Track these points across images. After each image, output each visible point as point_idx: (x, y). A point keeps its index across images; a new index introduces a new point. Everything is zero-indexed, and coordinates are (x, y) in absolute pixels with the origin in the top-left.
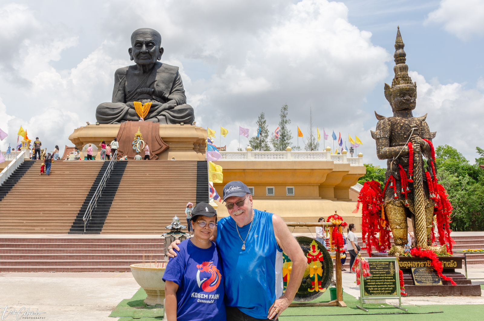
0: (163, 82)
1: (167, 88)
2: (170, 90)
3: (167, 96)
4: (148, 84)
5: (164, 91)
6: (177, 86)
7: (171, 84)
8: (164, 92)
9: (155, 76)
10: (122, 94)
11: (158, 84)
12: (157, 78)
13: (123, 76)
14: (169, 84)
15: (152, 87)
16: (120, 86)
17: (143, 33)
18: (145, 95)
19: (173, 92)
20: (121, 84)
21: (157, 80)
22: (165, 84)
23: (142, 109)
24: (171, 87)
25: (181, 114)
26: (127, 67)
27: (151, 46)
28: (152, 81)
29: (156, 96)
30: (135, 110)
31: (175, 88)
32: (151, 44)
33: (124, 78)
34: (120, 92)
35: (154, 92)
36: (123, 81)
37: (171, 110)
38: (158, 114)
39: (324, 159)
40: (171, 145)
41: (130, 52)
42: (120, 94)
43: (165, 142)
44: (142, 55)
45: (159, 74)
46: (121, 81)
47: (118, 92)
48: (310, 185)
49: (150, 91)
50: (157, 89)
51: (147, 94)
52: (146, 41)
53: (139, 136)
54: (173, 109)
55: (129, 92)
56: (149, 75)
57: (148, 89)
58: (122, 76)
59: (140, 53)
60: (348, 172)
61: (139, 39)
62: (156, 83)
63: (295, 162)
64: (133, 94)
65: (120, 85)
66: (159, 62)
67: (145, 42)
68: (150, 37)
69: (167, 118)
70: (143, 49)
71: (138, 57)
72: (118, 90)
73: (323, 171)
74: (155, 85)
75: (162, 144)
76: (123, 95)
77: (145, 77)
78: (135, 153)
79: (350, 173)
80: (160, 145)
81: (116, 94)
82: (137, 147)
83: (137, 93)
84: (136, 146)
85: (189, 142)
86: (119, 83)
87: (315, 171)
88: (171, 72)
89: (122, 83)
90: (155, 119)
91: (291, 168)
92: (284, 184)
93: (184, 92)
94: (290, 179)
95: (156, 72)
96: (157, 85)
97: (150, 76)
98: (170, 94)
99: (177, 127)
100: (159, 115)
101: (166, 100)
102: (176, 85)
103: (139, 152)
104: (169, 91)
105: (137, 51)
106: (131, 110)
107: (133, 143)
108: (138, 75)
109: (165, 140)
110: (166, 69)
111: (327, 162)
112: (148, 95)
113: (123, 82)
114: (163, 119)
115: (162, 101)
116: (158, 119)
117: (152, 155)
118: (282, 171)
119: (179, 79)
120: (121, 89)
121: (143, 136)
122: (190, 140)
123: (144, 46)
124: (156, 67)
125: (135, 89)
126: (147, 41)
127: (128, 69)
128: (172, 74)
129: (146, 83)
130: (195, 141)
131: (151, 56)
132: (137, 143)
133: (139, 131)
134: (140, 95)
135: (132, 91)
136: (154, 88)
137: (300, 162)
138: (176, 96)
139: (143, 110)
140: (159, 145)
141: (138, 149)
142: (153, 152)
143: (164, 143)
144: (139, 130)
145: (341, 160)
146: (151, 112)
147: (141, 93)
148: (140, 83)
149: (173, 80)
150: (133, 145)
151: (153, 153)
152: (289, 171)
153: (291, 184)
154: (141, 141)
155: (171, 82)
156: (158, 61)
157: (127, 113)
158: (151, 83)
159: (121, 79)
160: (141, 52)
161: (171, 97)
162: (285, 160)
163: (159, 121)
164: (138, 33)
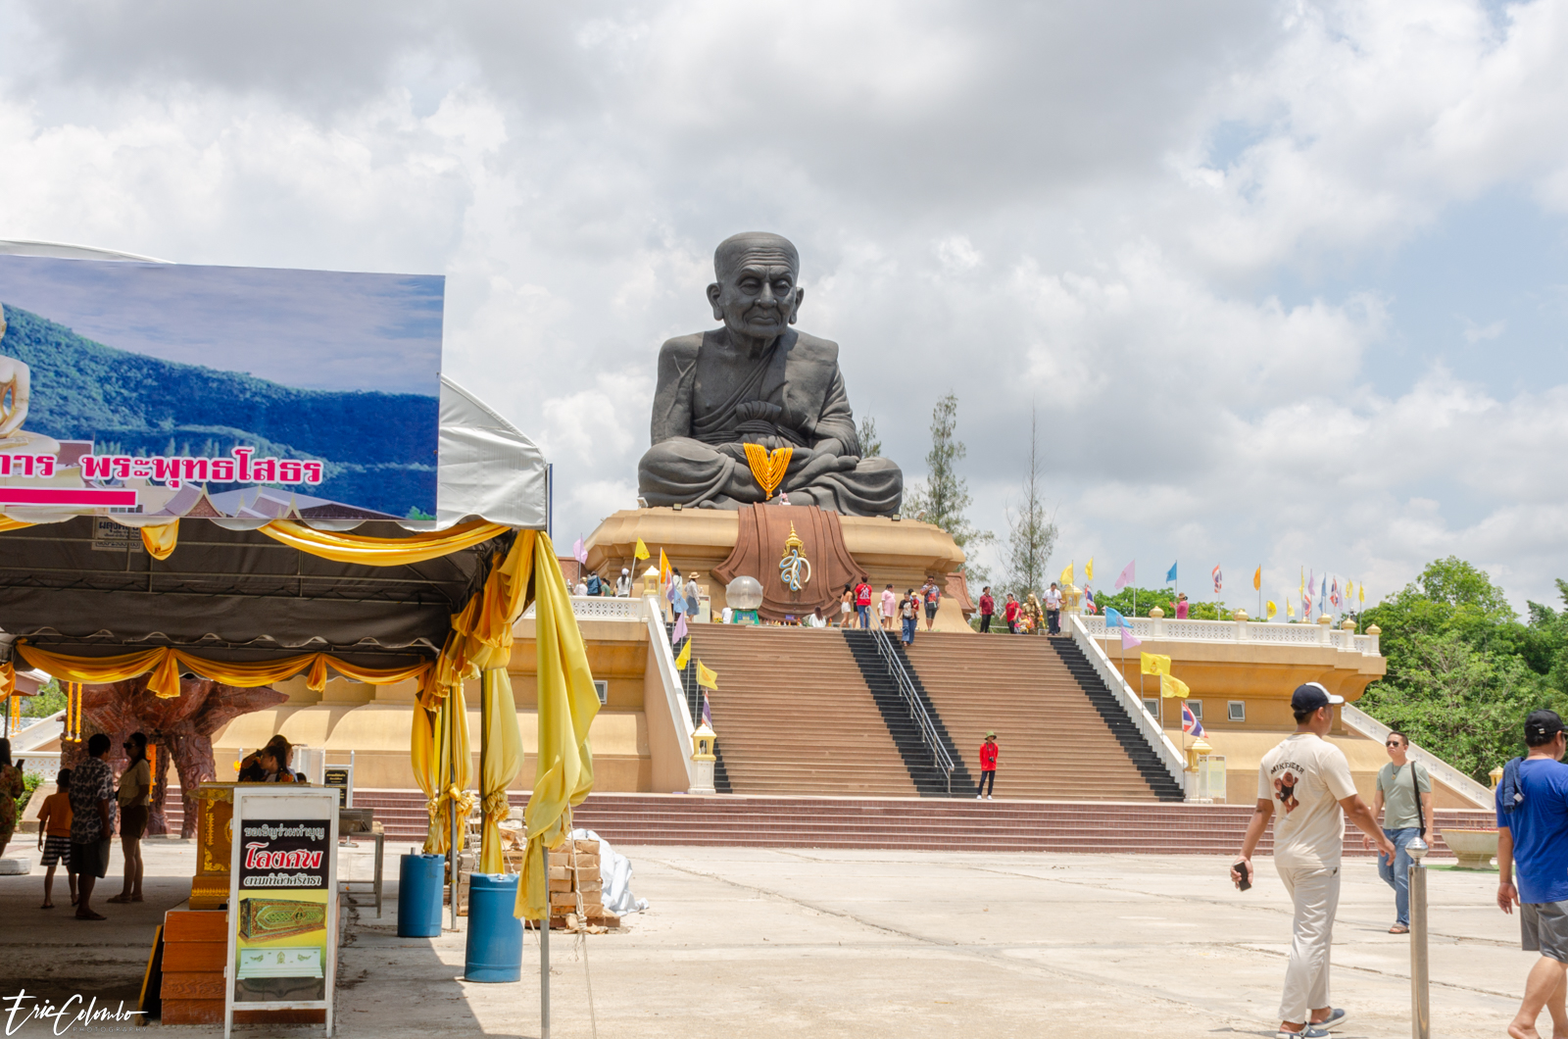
0: (804, 388)
1: (813, 404)
2: (819, 408)
3: (813, 425)
4: (765, 390)
5: (807, 411)
6: (835, 399)
7: (823, 393)
8: (807, 415)
9: (782, 368)
10: (685, 412)
11: (792, 393)
12: (789, 375)
13: (689, 363)
14: (817, 392)
15: (775, 398)
16: (682, 389)
17: (765, 250)
18: (761, 424)
19: (825, 416)
20: (684, 384)
21: (787, 382)
22: (809, 392)
23: (769, 466)
24: (823, 401)
25: (877, 487)
26: (698, 335)
27: (783, 287)
28: (777, 384)
29: (785, 425)
30: (749, 467)
31: (831, 402)
32: (784, 283)
33: (692, 367)
34: (680, 407)
35: (781, 414)
36: (688, 377)
37: (848, 472)
38: (809, 480)
39: (1315, 643)
40: (874, 574)
41: (713, 294)
42: (679, 412)
43: (858, 563)
44: (758, 311)
45: (791, 364)
46: (682, 374)
47: (674, 405)
48: (1278, 698)
49: (772, 412)
50: (791, 406)
51: (765, 420)
52: (772, 272)
53: (796, 547)
54: (854, 472)
55: (708, 408)
56: (767, 366)
57: (770, 405)
58: (688, 360)
59: (754, 304)
60: (1357, 670)
61: (752, 267)
62: (786, 388)
63: (1256, 647)
64: (720, 415)
65: (680, 386)
66: (790, 329)
67: (770, 275)
68: (783, 262)
69: (839, 494)
70: (765, 296)
71: (747, 315)
72: (673, 400)
73: (1314, 669)
74: (784, 396)
75: (854, 571)
76: (689, 414)
77: (755, 371)
78: (788, 592)
79: (1360, 672)
80: (849, 573)
81: (670, 412)
82: (794, 576)
83: (735, 412)
84: (789, 573)
85: (915, 566)
86: (678, 381)
87: (1297, 668)
88: (823, 358)
89: (688, 382)
90: (799, 495)
91: (1248, 661)
92: (1223, 696)
93: (850, 416)
94: (1240, 684)
95: (787, 358)
96: (789, 396)
97: (772, 370)
98: (819, 421)
99: (883, 524)
100: (813, 482)
101: (809, 438)
102: (834, 396)
103: (799, 590)
104: (816, 411)
105: (746, 300)
106: (741, 467)
107: (781, 564)
108: (735, 363)
109: (863, 562)
110: (810, 348)
111: (1323, 650)
112: (767, 424)
113: (689, 380)
114: (826, 496)
115: (801, 440)
116: (814, 496)
117: (831, 599)
118: (1228, 666)
119: (839, 376)
120: (683, 397)
121: (805, 546)
122: (918, 562)
123: (767, 288)
124: (783, 343)
125: (728, 401)
126: (775, 274)
127: (702, 340)
128: (824, 363)
129: (760, 387)
130: (931, 563)
131: (781, 314)
132: (791, 566)
133: (793, 534)
134: (745, 421)
135: (718, 407)
136: (780, 403)
137: (1267, 648)
138: (832, 426)
139: (771, 470)
140: (845, 573)
141: (796, 582)
142: (832, 590)
143: (857, 569)
144: (793, 530)
145: (1341, 644)
146: (790, 473)
147: (750, 416)
148: (742, 386)
149: (828, 381)
150: (781, 571)
151: (832, 594)
152: (1242, 666)
153: (1240, 694)
154: (802, 562)
155: (822, 388)
156: (789, 325)
157: (733, 476)
158: (773, 388)
159: (683, 371)
160: (759, 305)
161: (820, 427)
162: (1232, 641)
163: (817, 501)
164: (750, 249)
